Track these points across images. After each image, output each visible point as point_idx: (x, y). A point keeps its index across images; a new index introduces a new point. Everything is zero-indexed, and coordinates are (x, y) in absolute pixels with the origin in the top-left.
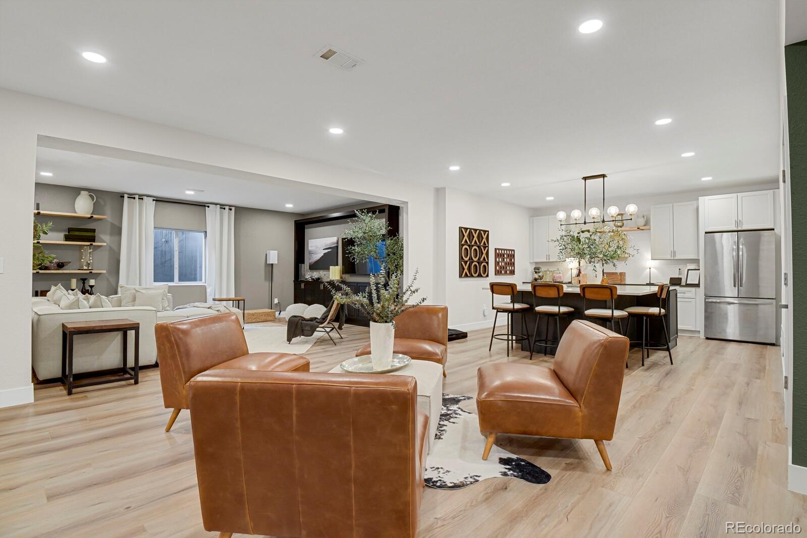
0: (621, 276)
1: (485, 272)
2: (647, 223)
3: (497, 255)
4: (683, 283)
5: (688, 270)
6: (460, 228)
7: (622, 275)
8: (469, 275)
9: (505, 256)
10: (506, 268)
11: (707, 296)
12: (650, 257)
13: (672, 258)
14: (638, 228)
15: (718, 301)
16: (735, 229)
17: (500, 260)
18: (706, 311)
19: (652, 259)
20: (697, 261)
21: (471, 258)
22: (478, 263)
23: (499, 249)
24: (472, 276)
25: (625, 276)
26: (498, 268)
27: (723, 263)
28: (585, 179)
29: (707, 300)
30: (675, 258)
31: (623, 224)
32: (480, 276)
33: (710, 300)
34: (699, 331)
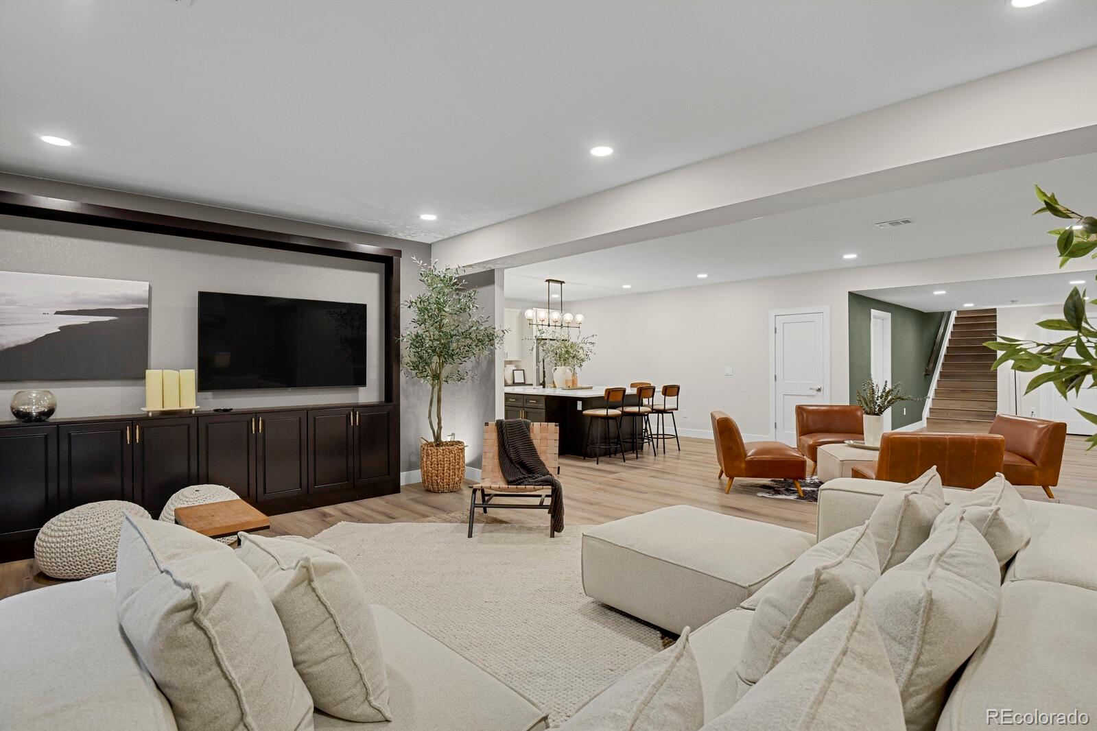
28: (548, 281)
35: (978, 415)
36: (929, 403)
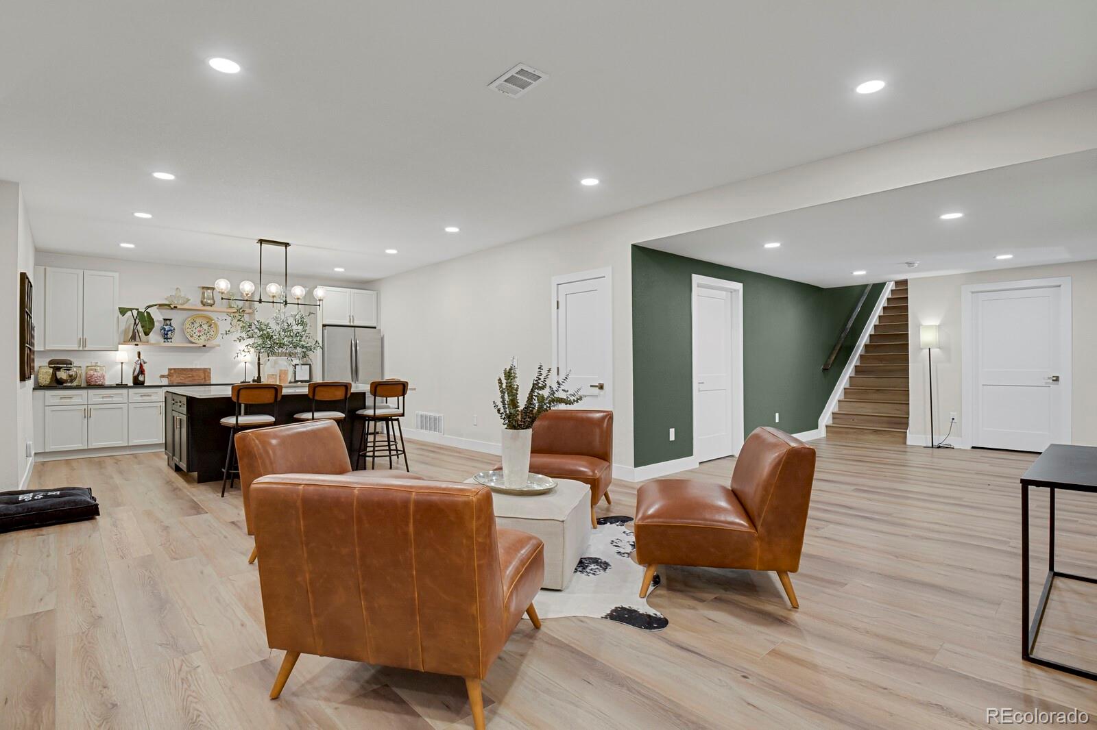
0: (205, 374)
7: (206, 372)
16: (349, 324)
25: (210, 373)
28: (261, 241)
35: (889, 423)
36: (832, 406)
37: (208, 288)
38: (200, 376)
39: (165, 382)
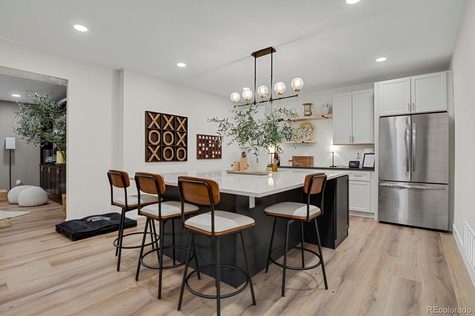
0: (310, 160)
1: (183, 156)
2: (330, 111)
3: (199, 141)
4: (361, 167)
5: (365, 154)
6: (147, 113)
7: (311, 158)
8: (159, 159)
9: (210, 142)
10: (211, 152)
11: (381, 180)
12: (332, 142)
13: (351, 143)
14: (323, 116)
15: (392, 185)
16: (409, 112)
17: (204, 145)
18: (380, 195)
19: (334, 145)
20: (372, 145)
21: (162, 143)
22: (173, 148)
23: (202, 136)
24: (163, 160)
25: (313, 159)
26: (200, 152)
27: (396, 147)
29: (381, 184)
30: (353, 143)
31: (311, 113)
32: (175, 159)
33: (384, 184)
34: (374, 213)
37: (307, 104)
38: (307, 162)
39: (291, 164)
